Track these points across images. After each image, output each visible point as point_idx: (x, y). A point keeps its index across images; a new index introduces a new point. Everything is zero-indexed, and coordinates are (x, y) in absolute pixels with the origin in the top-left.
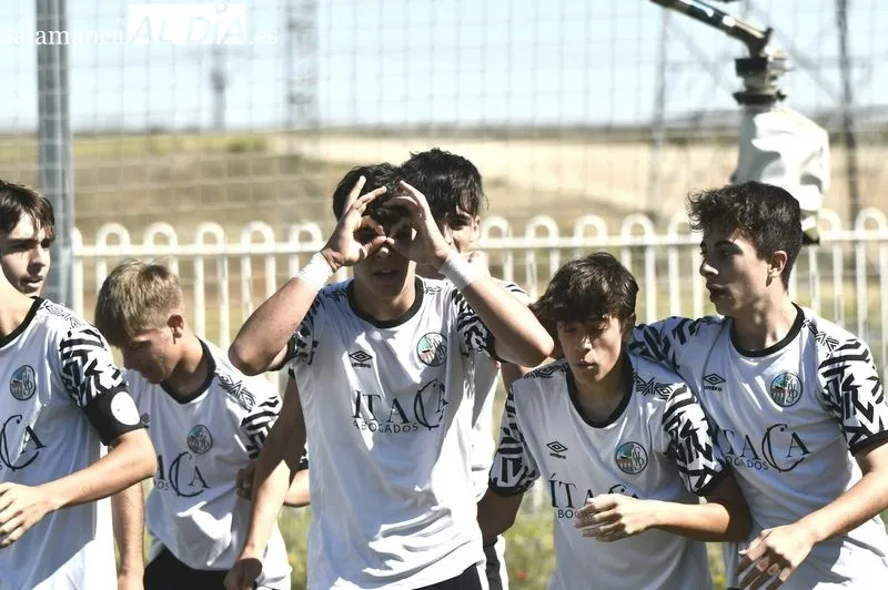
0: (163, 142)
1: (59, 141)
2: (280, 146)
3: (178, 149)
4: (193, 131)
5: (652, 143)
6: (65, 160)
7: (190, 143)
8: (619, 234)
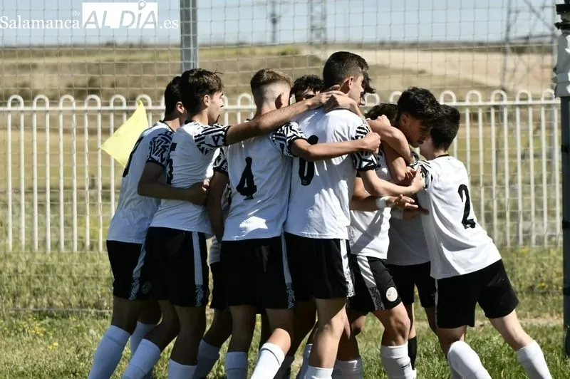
0: (245, 51)
1: (192, 48)
2: (306, 52)
3: (253, 54)
4: (260, 45)
5: (504, 52)
6: (195, 59)
7: (259, 51)
8: (489, 100)
